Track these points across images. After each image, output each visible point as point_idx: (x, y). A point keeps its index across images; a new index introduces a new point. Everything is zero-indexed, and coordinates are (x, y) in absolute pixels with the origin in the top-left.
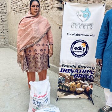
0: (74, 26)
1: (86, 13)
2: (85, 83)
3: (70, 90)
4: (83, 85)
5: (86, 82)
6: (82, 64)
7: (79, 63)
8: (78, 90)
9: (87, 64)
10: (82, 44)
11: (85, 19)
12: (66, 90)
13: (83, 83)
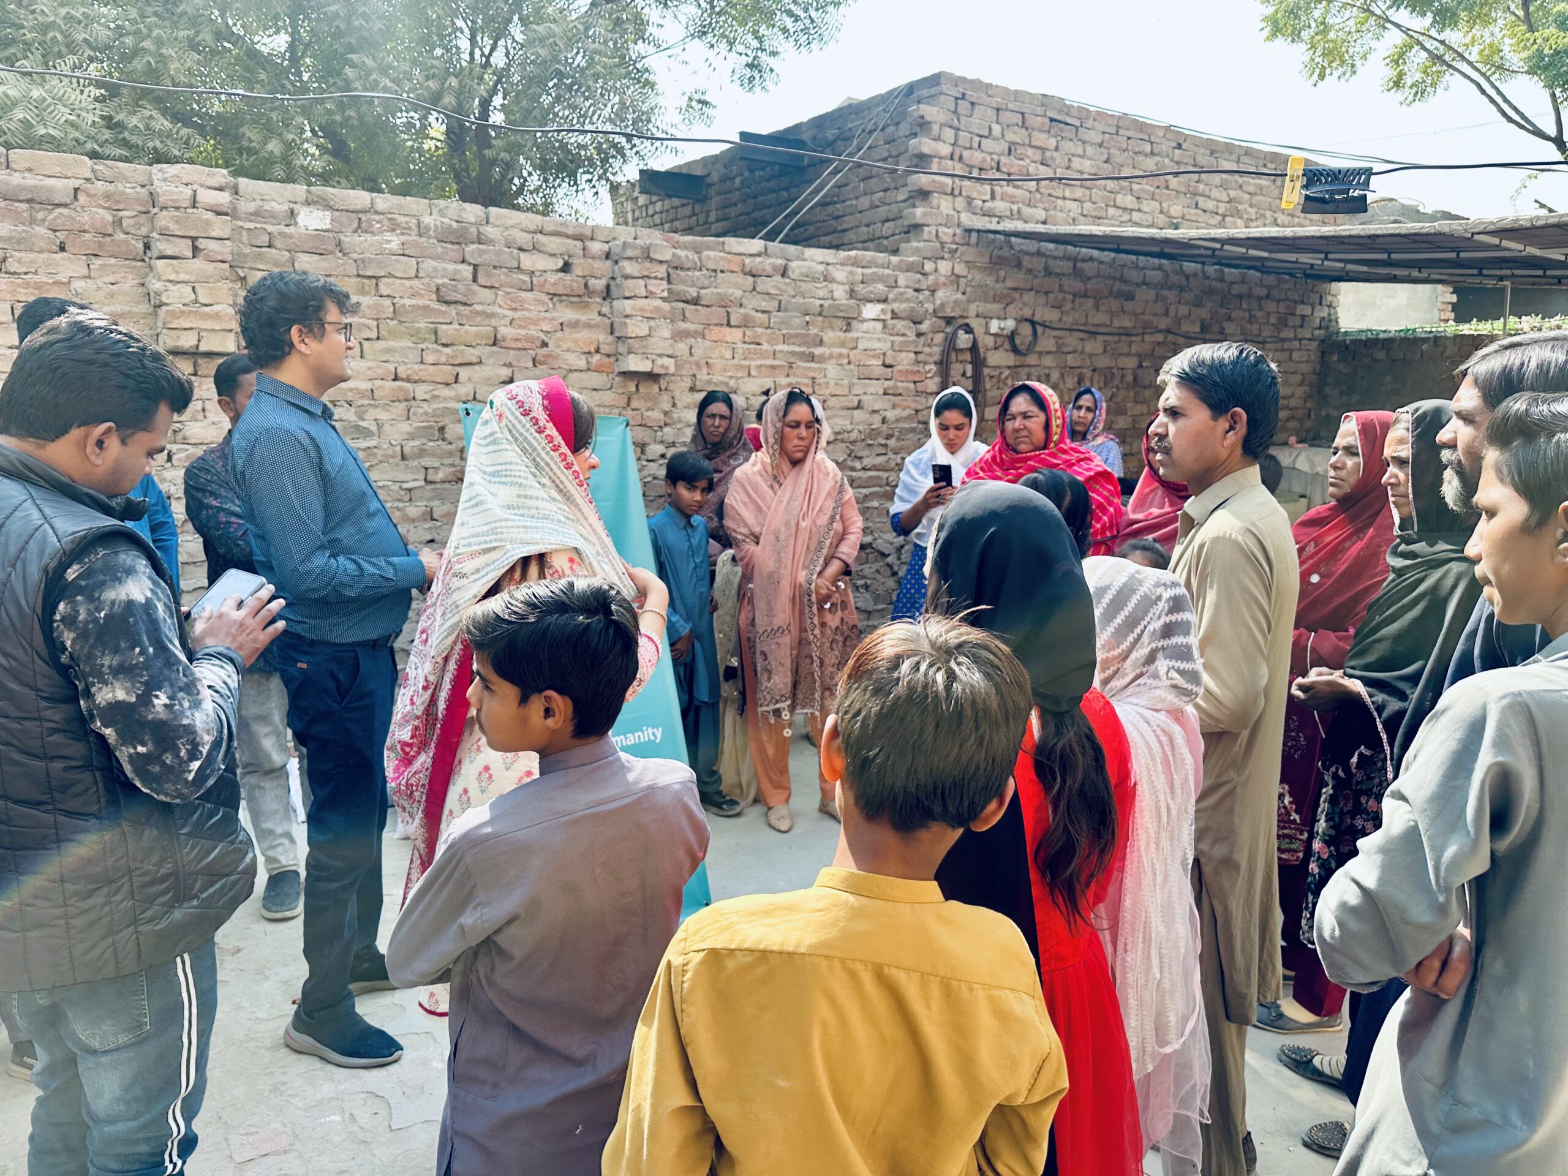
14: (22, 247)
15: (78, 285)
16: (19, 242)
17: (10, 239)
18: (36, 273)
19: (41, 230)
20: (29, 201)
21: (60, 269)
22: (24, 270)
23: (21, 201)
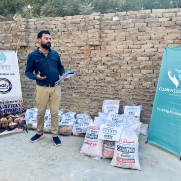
4: (15, 119)
5: (17, 116)
16: (73, 30)
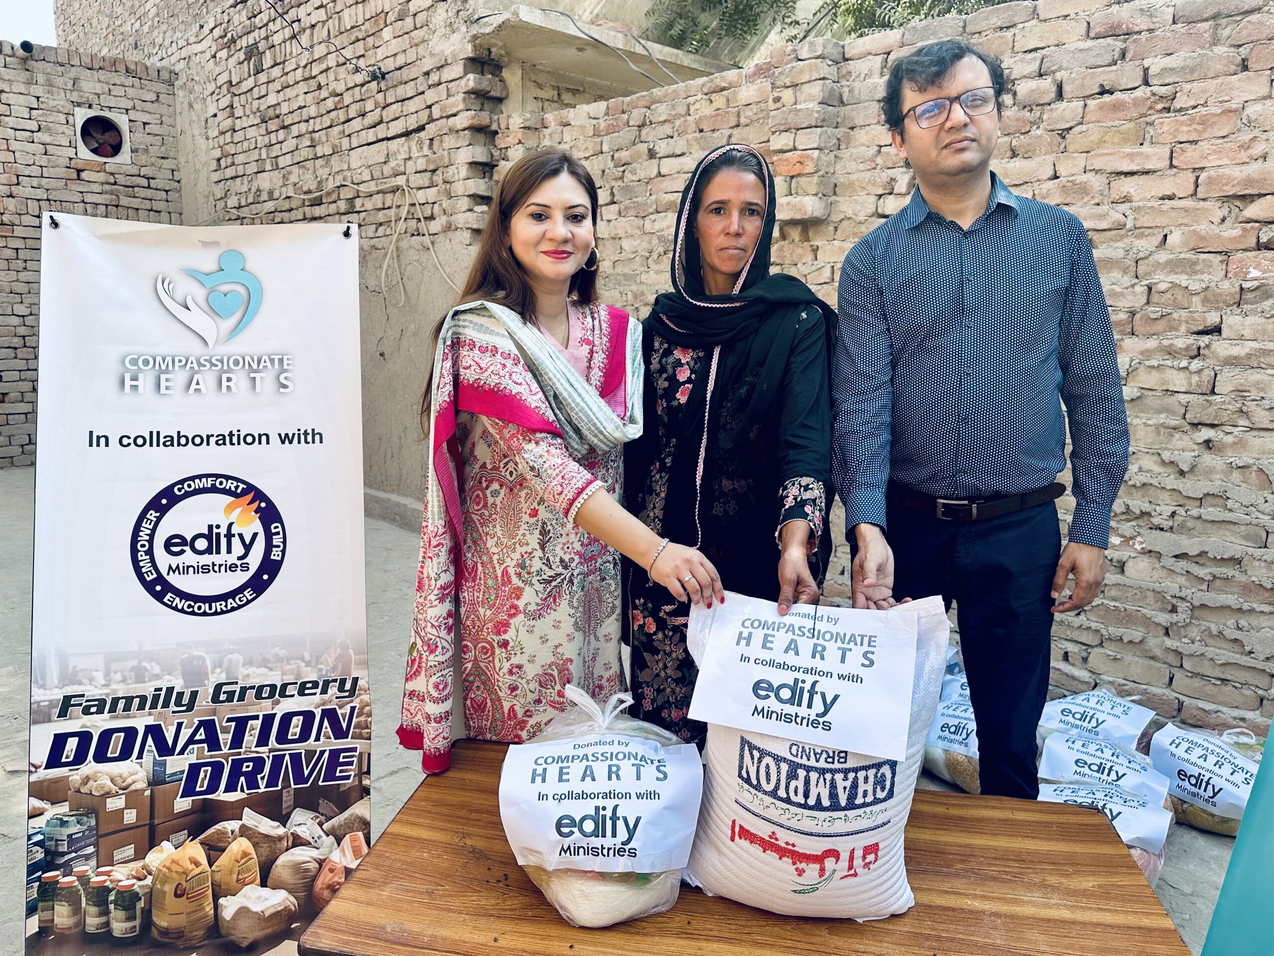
0: (146, 381)
1: (225, 288)
2: (299, 831)
3: (161, 920)
4: (282, 860)
5: (303, 822)
6: (249, 663)
7: (218, 664)
8: (243, 911)
9: (288, 660)
10: (230, 508)
11: (227, 325)
12: (120, 926)
13: (281, 831)
14: (1196, 76)
15: (1253, 110)
16: (1192, 71)
17: (1183, 68)
18: (1205, 104)
19: (1220, 50)
20: (1215, 17)
21: (1234, 93)
22: (1192, 103)
23: (1207, 20)
